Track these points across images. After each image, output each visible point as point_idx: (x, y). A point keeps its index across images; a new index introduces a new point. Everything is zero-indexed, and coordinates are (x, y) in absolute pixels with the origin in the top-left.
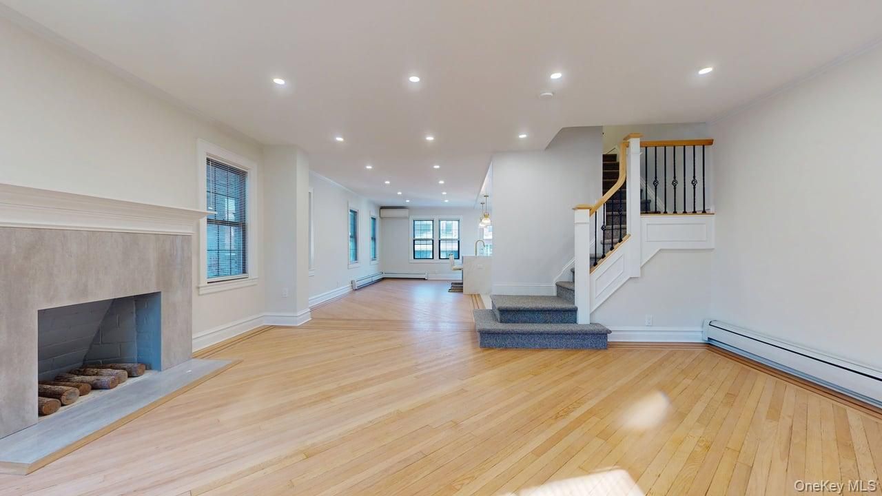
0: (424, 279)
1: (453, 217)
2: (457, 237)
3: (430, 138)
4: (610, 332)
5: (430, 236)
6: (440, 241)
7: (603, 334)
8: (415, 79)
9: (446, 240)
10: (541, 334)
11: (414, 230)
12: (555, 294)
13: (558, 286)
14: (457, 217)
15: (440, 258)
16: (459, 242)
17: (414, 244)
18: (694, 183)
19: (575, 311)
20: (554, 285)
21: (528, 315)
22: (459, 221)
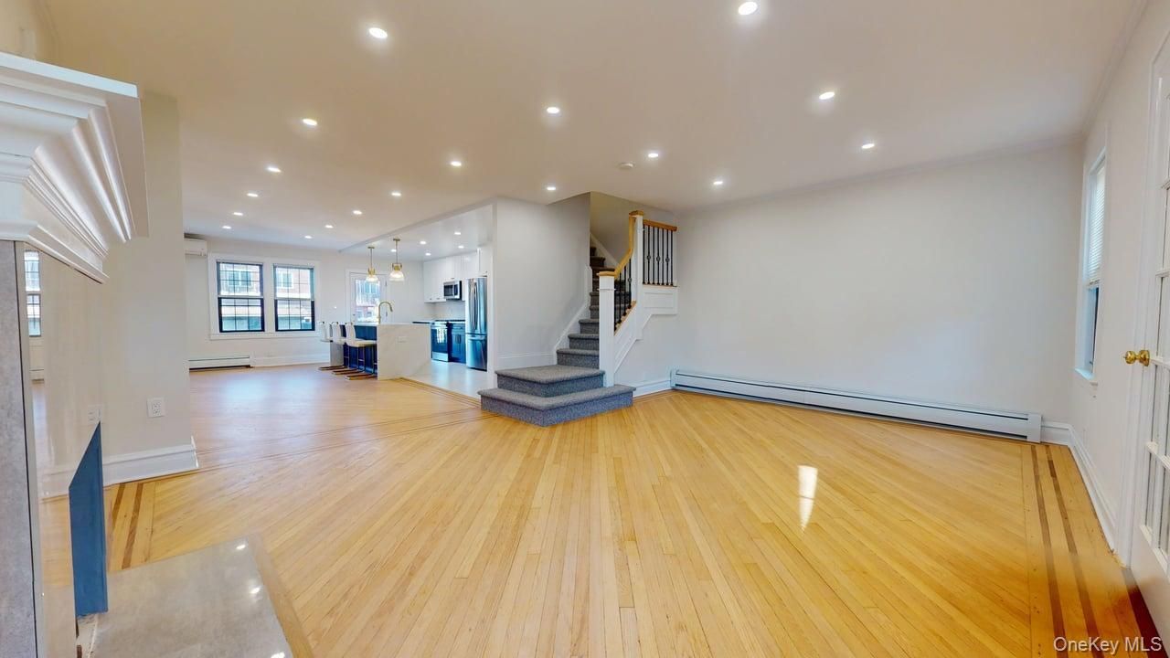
0: (248, 367)
1: (301, 263)
2: (308, 296)
3: (456, 164)
4: (635, 389)
5: (255, 293)
6: (276, 302)
7: (629, 393)
8: (553, 110)
9: (289, 300)
10: (592, 401)
11: (219, 280)
12: (555, 363)
13: (558, 353)
14: (310, 264)
15: (277, 330)
16: (313, 303)
17: (220, 306)
18: (667, 260)
19: (601, 375)
20: (555, 354)
21: (570, 385)
22: (312, 269)
